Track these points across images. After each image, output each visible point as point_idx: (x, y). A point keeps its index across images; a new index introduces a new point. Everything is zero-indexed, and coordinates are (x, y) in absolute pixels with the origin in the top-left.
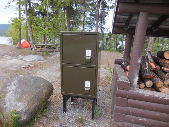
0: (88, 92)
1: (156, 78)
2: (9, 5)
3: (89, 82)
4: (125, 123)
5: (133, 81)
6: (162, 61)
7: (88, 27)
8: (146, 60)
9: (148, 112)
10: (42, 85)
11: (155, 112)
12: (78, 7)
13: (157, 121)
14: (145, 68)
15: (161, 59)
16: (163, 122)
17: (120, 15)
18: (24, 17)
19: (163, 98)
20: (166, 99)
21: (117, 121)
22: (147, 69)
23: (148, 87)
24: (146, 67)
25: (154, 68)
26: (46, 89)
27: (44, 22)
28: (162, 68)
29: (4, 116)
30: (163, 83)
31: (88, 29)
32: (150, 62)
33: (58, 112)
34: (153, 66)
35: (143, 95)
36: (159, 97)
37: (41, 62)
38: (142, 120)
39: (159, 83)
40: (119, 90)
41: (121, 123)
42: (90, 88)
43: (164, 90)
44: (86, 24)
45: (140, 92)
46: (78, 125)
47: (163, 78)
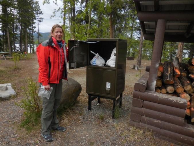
0: (109, 92)
1: (177, 84)
2: (55, 14)
3: (110, 83)
4: (141, 123)
5: (151, 85)
6: (191, 68)
7: (137, 34)
8: (169, 66)
9: (163, 115)
10: (71, 84)
11: (170, 115)
12: (126, 11)
13: (171, 124)
14: (166, 74)
15: (190, 66)
16: (177, 126)
17: (149, 22)
18: (68, 25)
19: (177, 101)
20: (180, 103)
21: (133, 121)
22: (168, 74)
23: (170, 92)
24: (167, 72)
25: (178, 75)
26: (74, 88)
27: (85, 29)
28: (190, 75)
29: (40, 102)
30: (183, 89)
31: (137, 35)
32: (176, 68)
33: (84, 110)
34: (177, 73)
35: (158, 97)
36: (173, 101)
37: (80, 70)
38: (157, 122)
39: (179, 88)
40: (135, 91)
41: (137, 123)
42: (110, 89)
43: (183, 95)
44: (134, 30)
45: (155, 95)
46: (99, 121)
47: (184, 84)
